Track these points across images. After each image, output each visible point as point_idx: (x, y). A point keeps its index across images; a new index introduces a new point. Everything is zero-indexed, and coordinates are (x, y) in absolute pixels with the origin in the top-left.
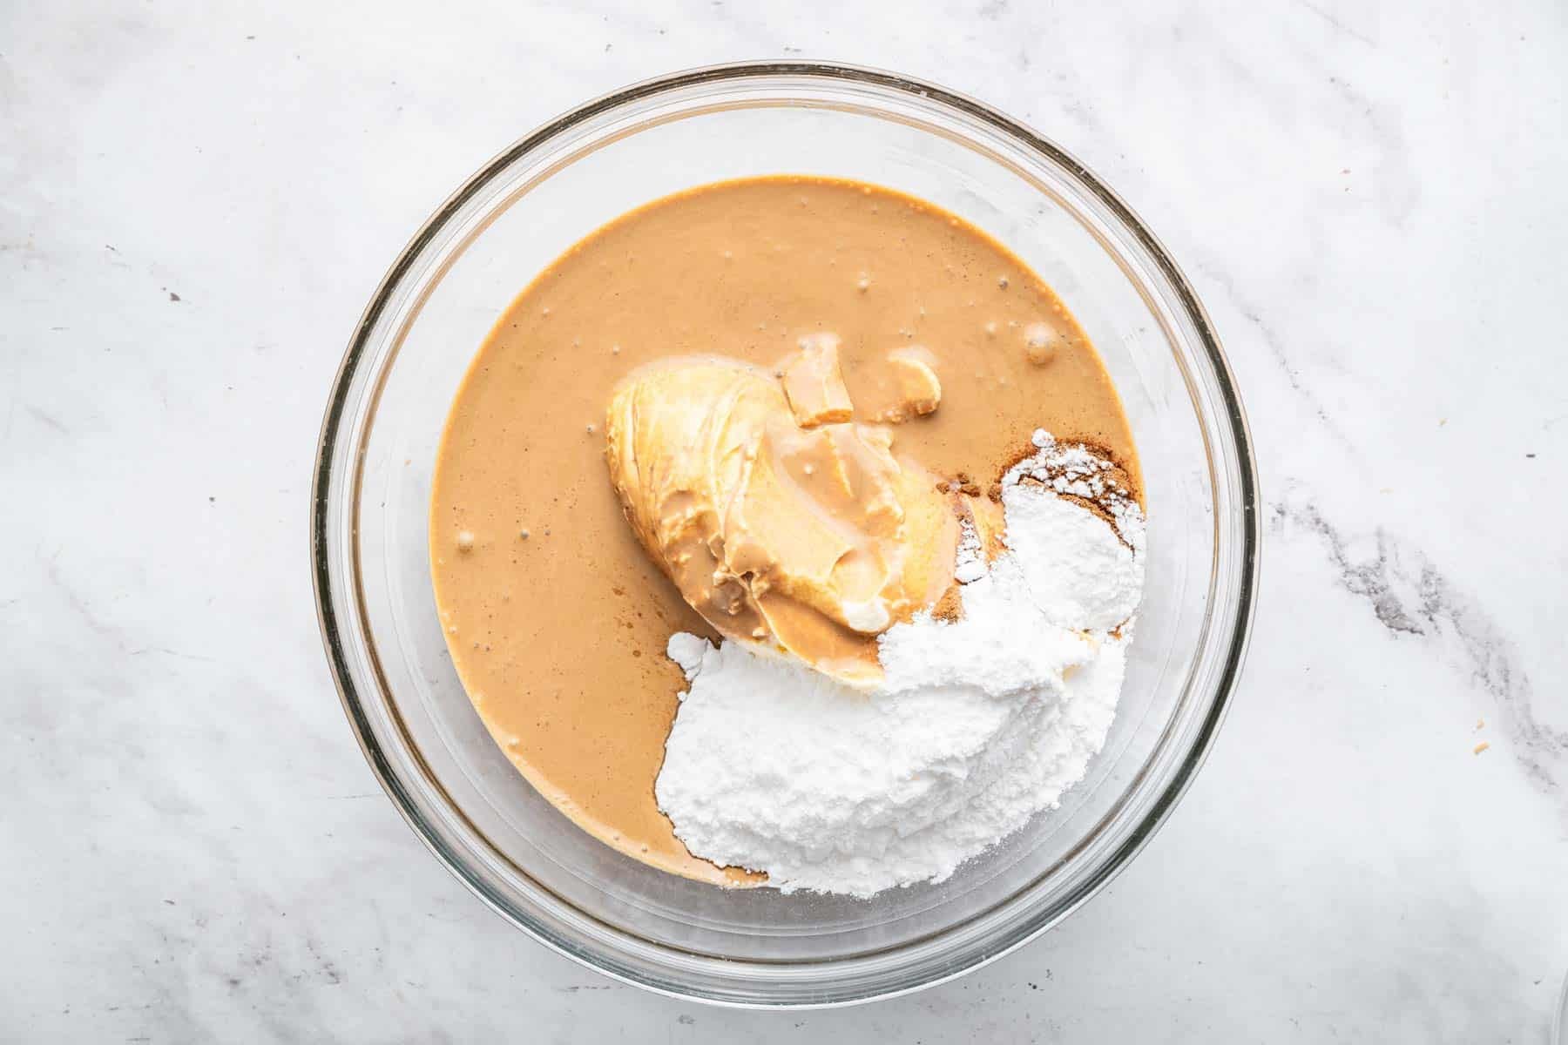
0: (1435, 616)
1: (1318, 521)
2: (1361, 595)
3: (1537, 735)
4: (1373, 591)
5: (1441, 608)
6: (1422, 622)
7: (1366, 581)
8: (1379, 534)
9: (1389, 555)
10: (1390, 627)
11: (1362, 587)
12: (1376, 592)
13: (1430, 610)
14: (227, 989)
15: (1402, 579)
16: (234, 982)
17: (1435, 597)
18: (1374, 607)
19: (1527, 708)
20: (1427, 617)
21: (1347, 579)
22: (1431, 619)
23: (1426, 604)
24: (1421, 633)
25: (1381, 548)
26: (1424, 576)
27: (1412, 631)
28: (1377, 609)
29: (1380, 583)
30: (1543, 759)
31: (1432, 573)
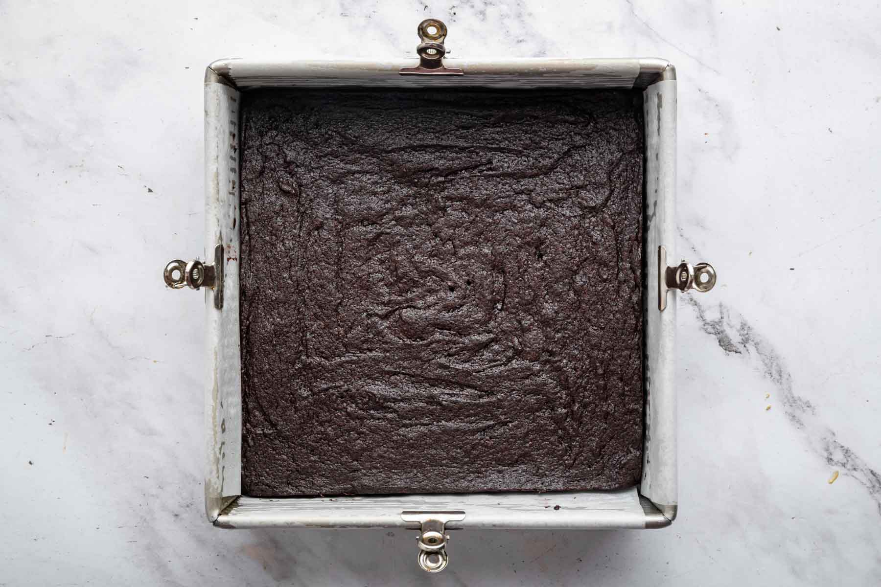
0: (746, 345)
1: (691, 300)
2: (711, 335)
3: (795, 401)
4: (717, 333)
5: (750, 341)
6: (741, 348)
7: (714, 328)
8: (721, 306)
9: (725, 316)
10: (726, 350)
11: (712, 331)
12: (719, 333)
13: (745, 342)
14: (173, 518)
15: (731, 327)
16: (176, 515)
17: (747, 336)
18: (718, 341)
19: (790, 389)
20: (743, 346)
21: (705, 327)
22: (745, 346)
23: (742, 339)
24: (740, 353)
25: (721, 313)
26: (742, 326)
27: (736, 352)
28: (719, 341)
29: (721, 329)
30: (798, 413)
31: (745, 325)
